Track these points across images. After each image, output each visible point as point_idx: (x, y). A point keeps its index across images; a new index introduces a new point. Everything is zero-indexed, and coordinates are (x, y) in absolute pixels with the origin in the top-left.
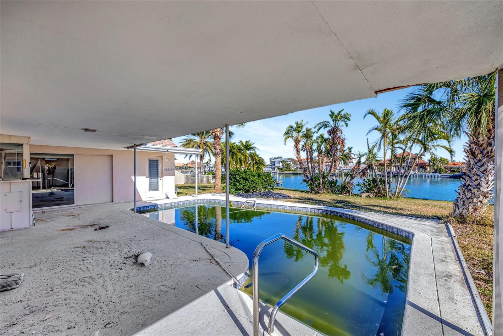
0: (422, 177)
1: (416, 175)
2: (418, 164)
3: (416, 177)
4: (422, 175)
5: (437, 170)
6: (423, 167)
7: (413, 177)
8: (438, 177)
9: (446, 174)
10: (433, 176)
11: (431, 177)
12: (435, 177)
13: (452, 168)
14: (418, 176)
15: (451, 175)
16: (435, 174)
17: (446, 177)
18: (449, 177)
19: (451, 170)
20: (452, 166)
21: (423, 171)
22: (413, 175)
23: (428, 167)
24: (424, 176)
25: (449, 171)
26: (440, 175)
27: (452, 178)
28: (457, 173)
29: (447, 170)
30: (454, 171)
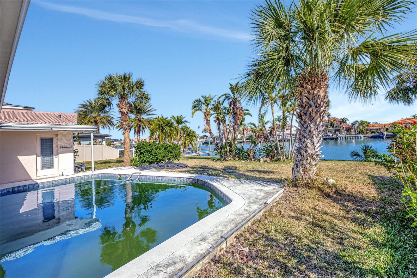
0: (348, 139)
1: (343, 138)
2: (344, 128)
3: (343, 139)
4: (347, 137)
5: (360, 132)
6: (348, 130)
7: (340, 139)
8: (361, 138)
9: (367, 135)
10: (357, 137)
11: (355, 138)
12: (358, 138)
13: (372, 130)
14: (344, 138)
15: (372, 135)
16: (358, 135)
17: (368, 137)
18: (370, 138)
19: (372, 131)
20: (372, 128)
21: (348, 133)
22: (340, 138)
23: (352, 129)
24: (349, 138)
25: (369, 132)
26: (362, 136)
27: (373, 138)
28: (376, 134)
29: (368, 132)
30: (373, 132)
